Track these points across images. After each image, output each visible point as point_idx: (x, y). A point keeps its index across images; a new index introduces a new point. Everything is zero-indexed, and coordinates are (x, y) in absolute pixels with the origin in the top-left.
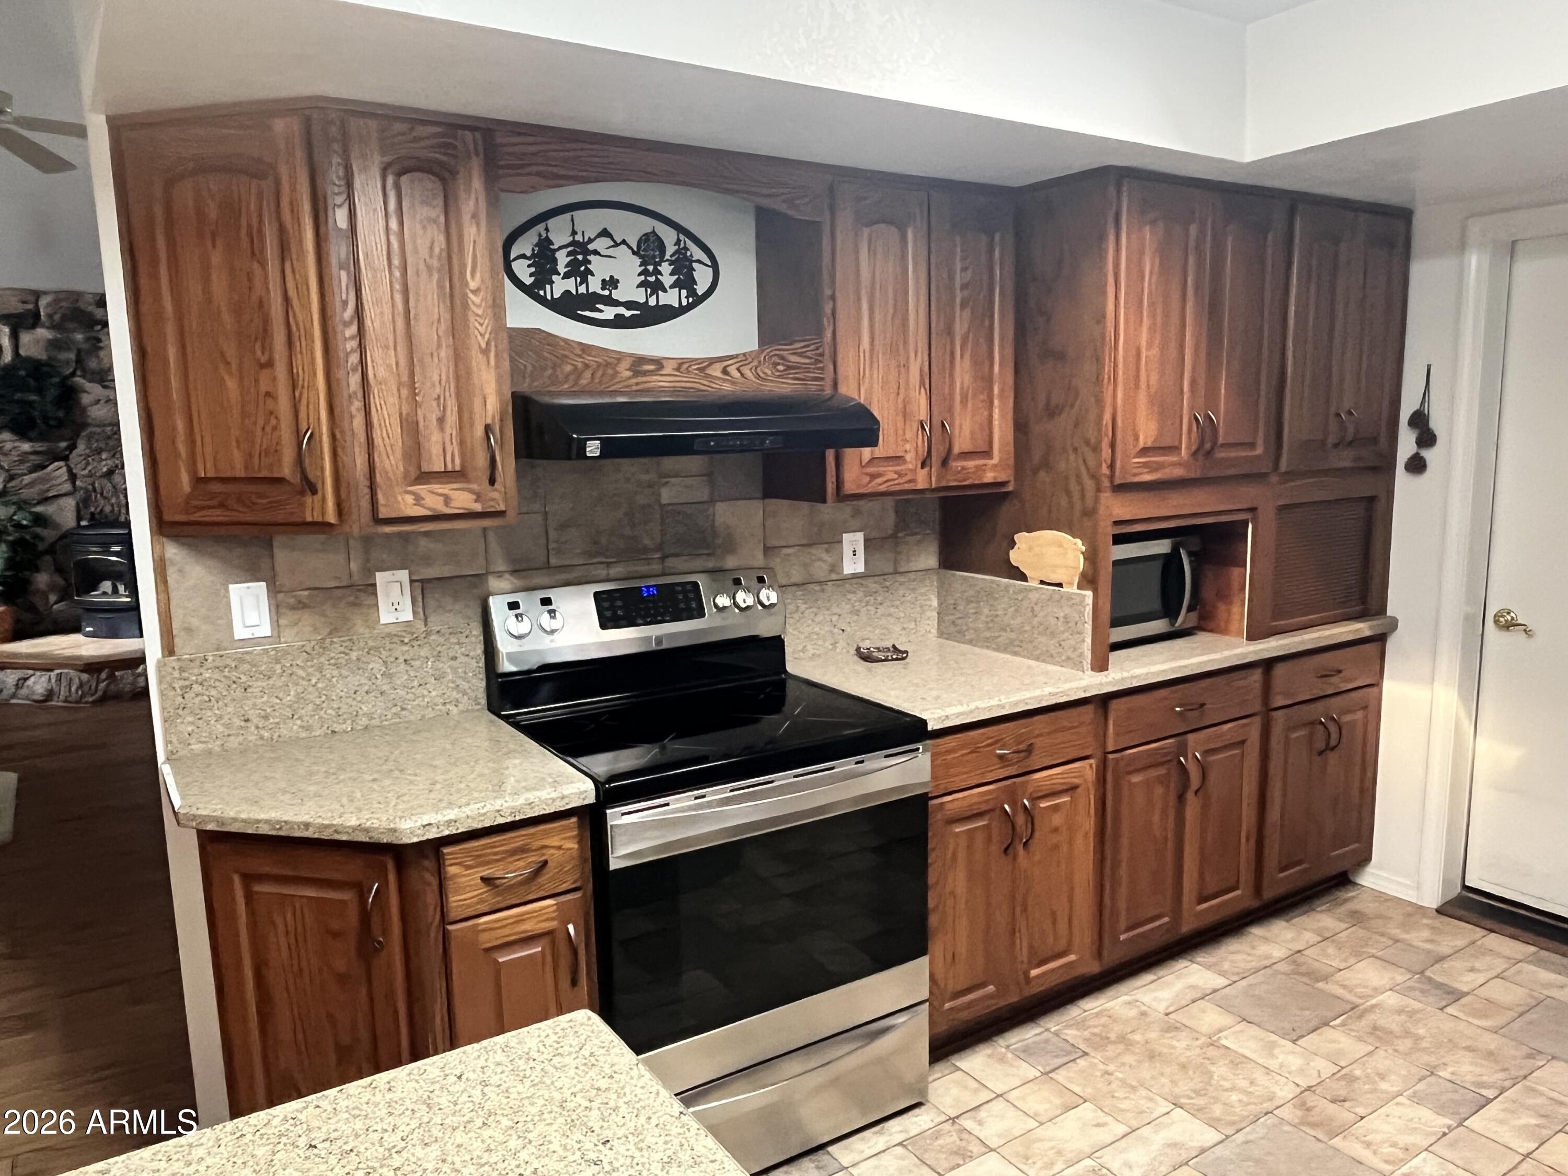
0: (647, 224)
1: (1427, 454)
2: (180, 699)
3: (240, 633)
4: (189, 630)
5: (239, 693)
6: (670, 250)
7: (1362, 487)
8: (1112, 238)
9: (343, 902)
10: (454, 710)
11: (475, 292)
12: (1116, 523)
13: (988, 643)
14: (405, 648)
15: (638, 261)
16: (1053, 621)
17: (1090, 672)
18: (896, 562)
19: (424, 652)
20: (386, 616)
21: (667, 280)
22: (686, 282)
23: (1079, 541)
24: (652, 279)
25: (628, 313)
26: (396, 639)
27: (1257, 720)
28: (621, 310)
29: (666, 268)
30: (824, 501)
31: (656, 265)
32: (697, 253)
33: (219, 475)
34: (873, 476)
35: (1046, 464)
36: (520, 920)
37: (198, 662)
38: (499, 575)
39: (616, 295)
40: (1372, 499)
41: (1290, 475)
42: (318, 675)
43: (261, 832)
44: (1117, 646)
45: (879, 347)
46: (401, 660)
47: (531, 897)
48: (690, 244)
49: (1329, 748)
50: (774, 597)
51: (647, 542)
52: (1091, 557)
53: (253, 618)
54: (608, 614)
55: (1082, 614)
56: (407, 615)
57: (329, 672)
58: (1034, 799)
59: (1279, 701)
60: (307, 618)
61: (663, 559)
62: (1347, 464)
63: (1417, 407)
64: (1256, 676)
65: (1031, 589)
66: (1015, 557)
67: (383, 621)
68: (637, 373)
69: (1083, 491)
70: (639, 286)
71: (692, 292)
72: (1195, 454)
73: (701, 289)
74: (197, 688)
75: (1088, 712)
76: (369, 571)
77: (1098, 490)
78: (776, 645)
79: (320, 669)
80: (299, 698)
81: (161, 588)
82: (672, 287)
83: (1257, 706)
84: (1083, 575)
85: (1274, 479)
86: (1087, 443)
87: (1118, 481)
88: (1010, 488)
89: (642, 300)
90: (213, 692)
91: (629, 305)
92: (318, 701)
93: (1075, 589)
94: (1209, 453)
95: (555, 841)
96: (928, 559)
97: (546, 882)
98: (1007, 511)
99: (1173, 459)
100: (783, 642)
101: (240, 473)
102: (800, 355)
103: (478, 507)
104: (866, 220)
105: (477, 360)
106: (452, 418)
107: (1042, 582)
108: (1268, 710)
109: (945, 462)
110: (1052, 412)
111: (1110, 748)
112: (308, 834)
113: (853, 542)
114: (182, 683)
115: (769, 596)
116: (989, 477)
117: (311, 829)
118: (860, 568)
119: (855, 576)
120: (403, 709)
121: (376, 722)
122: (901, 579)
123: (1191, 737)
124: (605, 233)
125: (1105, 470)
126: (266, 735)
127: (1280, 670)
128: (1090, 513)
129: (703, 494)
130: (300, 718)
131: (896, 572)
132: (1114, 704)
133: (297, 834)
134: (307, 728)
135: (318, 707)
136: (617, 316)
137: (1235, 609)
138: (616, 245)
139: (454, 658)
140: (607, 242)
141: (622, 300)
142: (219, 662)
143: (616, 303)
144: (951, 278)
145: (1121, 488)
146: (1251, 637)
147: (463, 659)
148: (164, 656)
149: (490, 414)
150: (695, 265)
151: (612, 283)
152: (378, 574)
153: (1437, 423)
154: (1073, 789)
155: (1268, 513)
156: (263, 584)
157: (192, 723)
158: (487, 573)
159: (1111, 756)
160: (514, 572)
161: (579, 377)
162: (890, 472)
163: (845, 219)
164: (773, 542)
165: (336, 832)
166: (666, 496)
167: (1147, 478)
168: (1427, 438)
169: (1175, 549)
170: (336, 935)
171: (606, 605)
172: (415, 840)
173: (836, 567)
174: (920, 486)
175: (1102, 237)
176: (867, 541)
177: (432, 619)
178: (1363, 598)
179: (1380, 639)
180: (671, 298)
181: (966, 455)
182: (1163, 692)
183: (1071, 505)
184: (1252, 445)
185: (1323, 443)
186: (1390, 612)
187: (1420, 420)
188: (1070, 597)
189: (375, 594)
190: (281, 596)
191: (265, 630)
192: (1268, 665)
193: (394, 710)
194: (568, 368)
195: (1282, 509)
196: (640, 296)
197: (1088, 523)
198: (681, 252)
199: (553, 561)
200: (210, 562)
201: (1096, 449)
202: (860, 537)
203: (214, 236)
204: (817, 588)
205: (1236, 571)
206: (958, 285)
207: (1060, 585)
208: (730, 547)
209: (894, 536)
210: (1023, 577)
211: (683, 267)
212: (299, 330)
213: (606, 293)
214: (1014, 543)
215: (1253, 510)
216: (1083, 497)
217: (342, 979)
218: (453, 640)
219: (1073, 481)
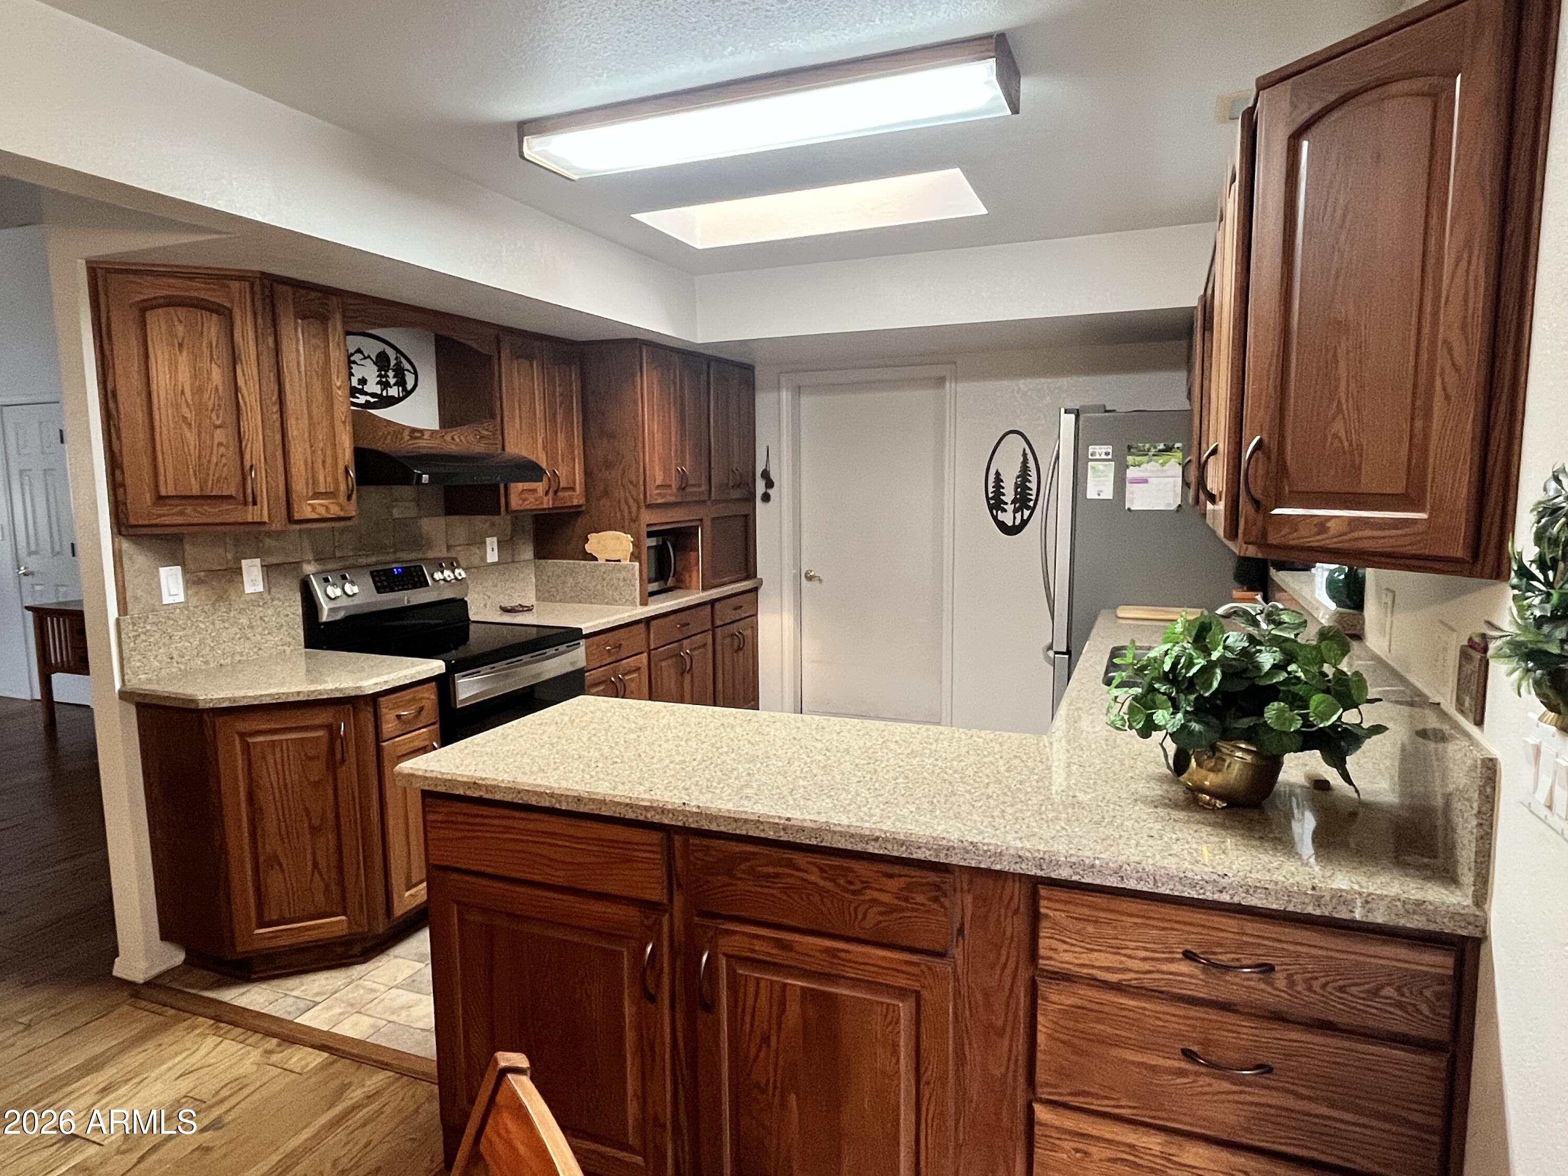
0: (381, 347)
1: (771, 492)
2: (132, 644)
3: (167, 600)
4: (136, 598)
5: (166, 640)
6: (393, 362)
7: (742, 509)
8: (639, 374)
9: (318, 738)
10: (288, 650)
11: (339, 388)
12: (648, 525)
13: (572, 600)
14: (261, 609)
15: (376, 368)
16: (615, 581)
17: (639, 607)
18: (513, 555)
19: (270, 612)
20: (249, 589)
21: (392, 381)
22: (401, 383)
23: (629, 536)
24: (384, 380)
25: (372, 400)
26: (256, 604)
27: (710, 632)
28: (369, 398)
29: (391, 374)
30: (499, 513)
31: (386, 371)
32: (407, 366)
33: (179, 494)
34: (524, 500)
35: (606, 493)
36: (412, 740)
37: (143, 620)
38: (309, 562)
39: (366, 388)
40: (746, 516)
41: (717, 501)
42: (211, 627)
43: (264, 702)
44: (652, 594)
45: (524, 427)
46: (258, 617)
47: (411, 729)
48: (403, 360)
49: (739, 649)
50: (464, 575)
51: (387, 542)
52: (636, 544)
53: (173, 592)
54: (379, 584)
55: (634, 575)
56: (260, 588)
57: (219, 625)
58: (623, 675)
59: (718, 623)
60: (203, 590)
61: (395, 552)
62: (738, 496)
63: (764, 467)
64: (709, 608)
65: (601, 565)
66: (588, 548)
67: (247, 592)
68: (413, 438)
69: (629, 508)
70: (378, 383)
71: (404, 389)
72: (678, 490)
73: (409, 387)
74: (143, 637)
75: (642, 626)
76: (238, 560)
77: (639, 508)
78: (462, 604)
79: (213, 623)
80: (202, 642)
81: (119, 570)
82: (394, 385)
83: (709, 626)
84: (632, 554)
85: (709, 503)
86: (631, 482)
87: (648, 503)
88: (584, 508)
89: (379, 392)
90: (152, 640)
91: (373, 395)
92: (212, 645)
93: (628, 562)
94: (683, 489)
95: (426, 695)
96: (527, 553)
97: (424, 718)
98: (581, 522)
99: (669, 491)
100: (466, 602)
101: (196, 491)
102: (487, 430)
103: (342, 514)
104: (517, 355)
105: (339, 427)
106: (329, 461)
107: (607, 560)
108: (714, 628)
109: (556, 492)
110: (608, 465)
111: (652, 647)
112: (301, 698)
113: (492, 543)
114: (134, 633)
115: (460, 573)
116: (575, 502)
117: (301, 695)
118: (496, 560)
119: (493, 564)
120: (260, 649)
121: (244, 658)
122: (517, 565)
123: (685, 642)
124: (359, 351)
125: (642, 496)
126: (183, 667)
127: (718, 606)
128: (635, 520)
129: (413, 513)
130: (202, 656)
131: (513, 562)
132: (654, 623)
133: (291, 699)
134: (207, 663)
135: (212, 649)
136: (367, 401)
137: (694, 574)
138: (365, 358)
139: (287, 615)
140: (360, 356)
141: (369, 391)
142: (155, 620)
143: (366, 394)
144: (554, 392)
145: (649, 506)
146: (704, 589)
147: (292, 616)
148: (120, 615)
149: (347, 458)
150: (406, 372)
151: (363, 381)
152: (243, 561)
153: (773, 476)
154: (638, 669)
155: (707, 522)
156: (179, 567)
157: (139, 660)
158: (303, 561)
159: (653, 652)
160: (316, 560)
161: (386, 439)
162: (531, 498)
163: (505, 353)
164: (451, 542)
165: (321, 694)
166: (396, 513)
167: (660, 501)
168: (770, 484)
169: (664, 542)
170: (310, 759)
171: (377, 579)
172: (371, 692)
173: (484, 558)
174: (545, 506)
175: (634, 375)
176: (499, 542)
177: (273, 590)
178: (747, 569)
179: (755, 590)
180: (393, 392)
181: (565, 489)
182: (672, 617)
183: (623, 518)
184: (700, 485)
185: (728, 484)
186: (759, 576)
187: (766, 475)
188: (625, 567)
189: (241, 574)
190: (188, 575)
191: (181, 598)
192: (713, 602)
193: (255, 650)
194: (380, 434)
195: (714, 519)
196: (377, 389)
197: (633, 526)
198: (398, 364)
199: (338, 554)
200: (149, 554)
201: (636, 486)
202: (495, 539)
203: (181, 345)
204: (476, 570)
205: (693, 554)
206: (558, 394)
207: (619, 561)
208: (429, 545)
209: (511, 539)
210: (596, 559)
211: (400, 374)
212: (246, 406)
213: (360, 387)
214: (588, 540)
215: (701, 520)
216: (630, 512)
217: (316, 784)
218: (287, 604)
219: (623, 502)
